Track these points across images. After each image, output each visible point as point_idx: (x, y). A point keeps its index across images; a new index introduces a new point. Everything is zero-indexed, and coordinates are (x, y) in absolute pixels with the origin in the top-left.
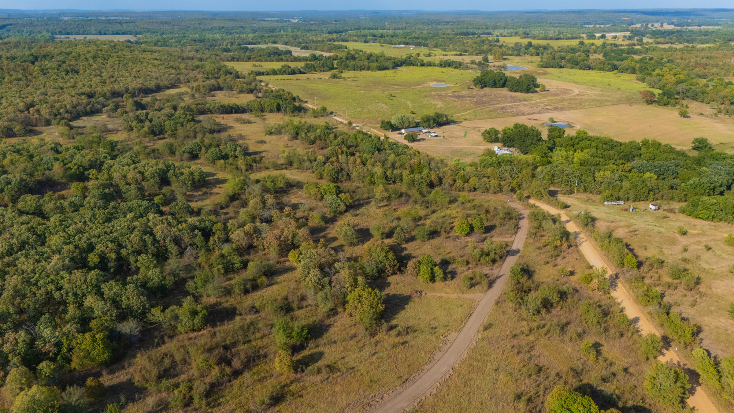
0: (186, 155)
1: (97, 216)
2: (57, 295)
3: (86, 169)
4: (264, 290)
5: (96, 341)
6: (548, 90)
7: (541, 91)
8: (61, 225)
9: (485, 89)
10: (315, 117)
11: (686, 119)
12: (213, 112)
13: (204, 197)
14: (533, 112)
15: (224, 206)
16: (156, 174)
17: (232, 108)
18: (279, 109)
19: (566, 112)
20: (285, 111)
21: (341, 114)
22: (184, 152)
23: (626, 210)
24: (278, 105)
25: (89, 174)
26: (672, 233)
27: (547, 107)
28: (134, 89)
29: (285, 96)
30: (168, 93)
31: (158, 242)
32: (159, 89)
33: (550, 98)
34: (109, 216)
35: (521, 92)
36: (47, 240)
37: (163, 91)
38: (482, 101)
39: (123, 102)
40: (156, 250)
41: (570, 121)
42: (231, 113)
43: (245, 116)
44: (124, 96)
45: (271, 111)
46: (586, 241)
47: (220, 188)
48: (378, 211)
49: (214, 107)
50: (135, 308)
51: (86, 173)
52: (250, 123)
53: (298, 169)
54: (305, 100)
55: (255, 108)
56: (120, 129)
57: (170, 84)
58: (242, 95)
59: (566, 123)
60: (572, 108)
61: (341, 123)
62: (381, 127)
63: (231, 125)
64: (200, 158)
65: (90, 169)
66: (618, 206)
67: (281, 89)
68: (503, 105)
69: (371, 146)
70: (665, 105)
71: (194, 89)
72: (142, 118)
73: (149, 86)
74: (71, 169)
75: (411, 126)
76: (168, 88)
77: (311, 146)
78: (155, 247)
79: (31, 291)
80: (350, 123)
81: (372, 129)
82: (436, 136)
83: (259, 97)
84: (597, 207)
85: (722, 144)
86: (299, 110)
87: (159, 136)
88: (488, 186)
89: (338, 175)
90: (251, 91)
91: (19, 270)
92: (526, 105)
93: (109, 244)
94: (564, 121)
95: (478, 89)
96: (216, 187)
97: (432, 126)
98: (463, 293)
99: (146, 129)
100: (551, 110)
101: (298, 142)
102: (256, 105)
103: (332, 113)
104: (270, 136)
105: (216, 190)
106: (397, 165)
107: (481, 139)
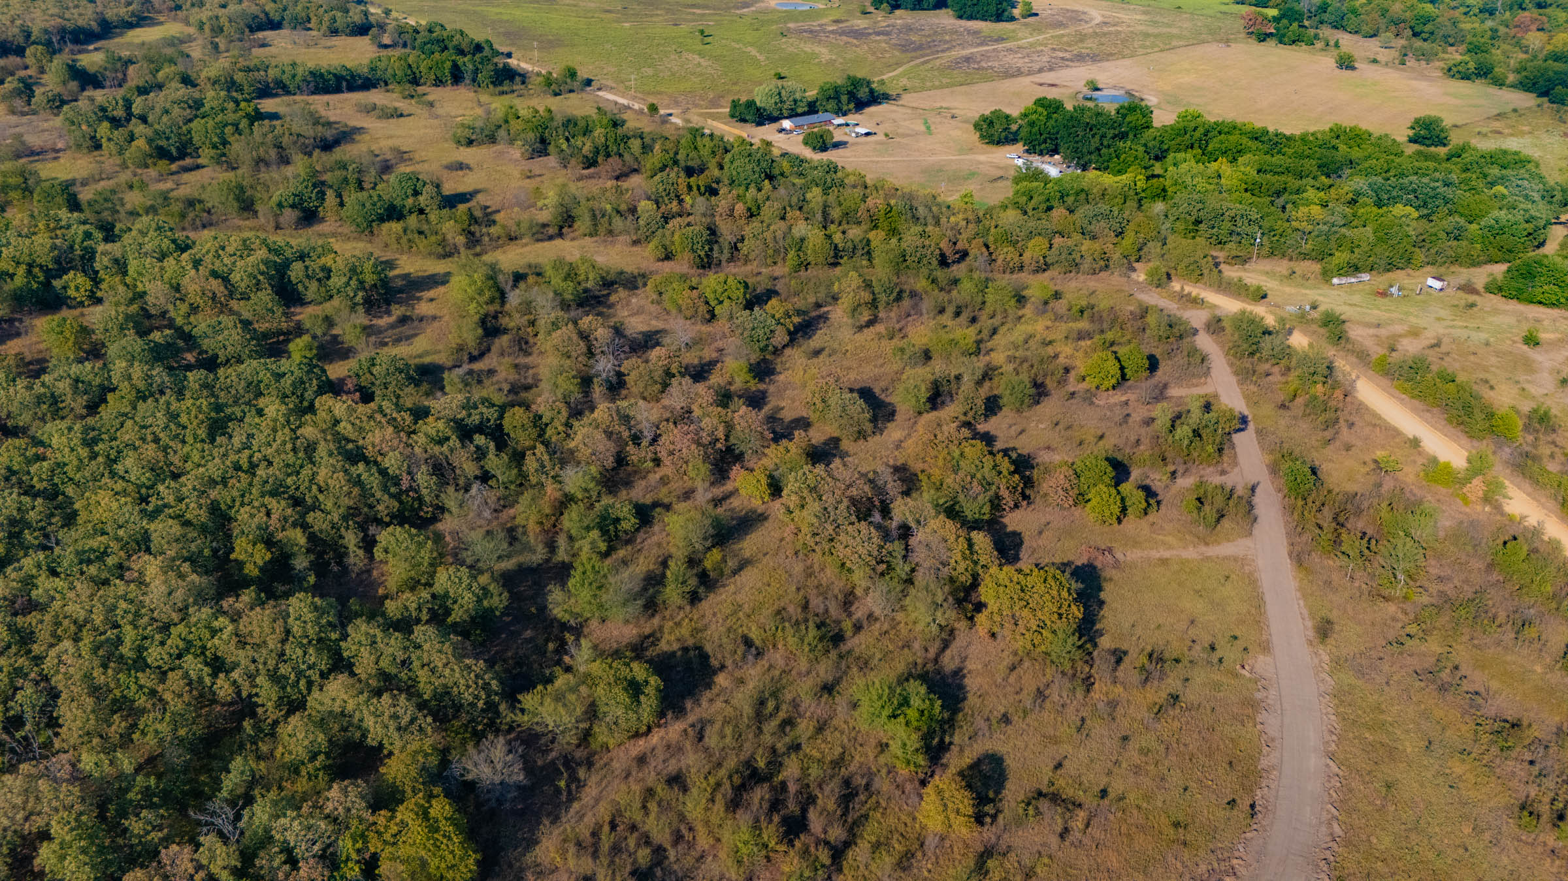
0: (289, 215)
1: (184, 419)
2: (223, 688)
3: (50, 275)
4: (732, 588)
5: (437, 830)
6: (1036, 15)
7: (1024, 17)
8: (94, 456)
9: (898, 12)
10: (556, 94)
11: (1349, 72)
12: (291, 88)
13: (405, 330)
14: (1036, 67)
15: (476, 353)
16: (261, 278)
17: (339, 78)
18: (457, 77)
19: (1106, 64)
20: (474, 80)
21: (610, 83)
22: (280, 205)
23: (1384, 294)
24: (455, 66)
25: (65, 288)
26: (1509, 342)
27: (1061, 54)
28: (46, 31)
29: (455, 42)
30: (137, 41)
31: (397, 481)
32: (106, 29)
33: (1052, 32)
34: (213, 414)
35: (984, 19)
36: (77, 506)
37: (121, 35)
38: (914, 42)
39: (26, 68)
40: (396, 504)
41: (1129, 87)
42: (338, 90)
43: (375, 97)
44: (28, 52)
45: (439, 82)
46: (1358, 377)
47: (432, 300)
48: (859, 337)
49: (294, 76)
50: (468, 697)
51: (57, 283)
52: (401, 115)
53: (591, 235)
54: (505, 50)
55: (395, 75)
56: (60, 145)
57: (133, 14)
58: (340, 41)
59: (1122, 92)
60: (1111, 54)
61: (628, 108)
62: (732, 116)
63: (358, 124)
64: (323, 220)
65: (66, 271)
66: (1361, 286)
67: (436, 24)
68: (966, 52)
69: (749, 167)
70: (1294, 42)
71: (207, 28)
72: (115, 113)
73: (81, 22)
74: (12, 276)
75: (800, 110)
76: (130, 26)
77: (586, 172)
78: (392, 496)
79: (141, 687)
80: (653, 109)
81: (709, 121)
82: (867, 134)
83: (386, 46)
84: (1320, 291)
85: (1456, 126)
86: (506, 77)
87: (181, 163)
88: (1077, 256)
89: (711, 250)
90: (362, 29)
91: (66, 622)
92: (1011, 50)
93: (272, 503)
94: (1114, 87)
95: (883, 13)
96: (419, 299)
97: (845, 108)
98: (1207, 544)
99: (141, 143)
100: (1072, 61)
101: (552, 161)
102: (397, 68)
103: (589, 82)
104: (469, 150)
105: (423, 308)
106: (836, 213)
107: (975, 137)
